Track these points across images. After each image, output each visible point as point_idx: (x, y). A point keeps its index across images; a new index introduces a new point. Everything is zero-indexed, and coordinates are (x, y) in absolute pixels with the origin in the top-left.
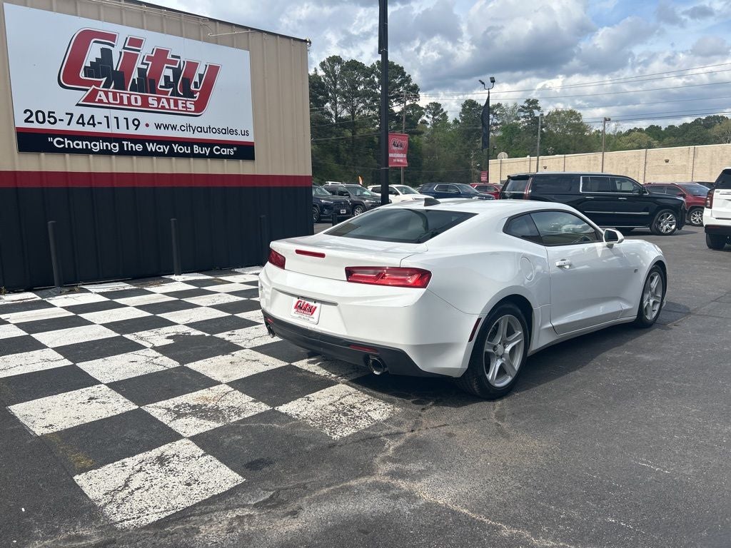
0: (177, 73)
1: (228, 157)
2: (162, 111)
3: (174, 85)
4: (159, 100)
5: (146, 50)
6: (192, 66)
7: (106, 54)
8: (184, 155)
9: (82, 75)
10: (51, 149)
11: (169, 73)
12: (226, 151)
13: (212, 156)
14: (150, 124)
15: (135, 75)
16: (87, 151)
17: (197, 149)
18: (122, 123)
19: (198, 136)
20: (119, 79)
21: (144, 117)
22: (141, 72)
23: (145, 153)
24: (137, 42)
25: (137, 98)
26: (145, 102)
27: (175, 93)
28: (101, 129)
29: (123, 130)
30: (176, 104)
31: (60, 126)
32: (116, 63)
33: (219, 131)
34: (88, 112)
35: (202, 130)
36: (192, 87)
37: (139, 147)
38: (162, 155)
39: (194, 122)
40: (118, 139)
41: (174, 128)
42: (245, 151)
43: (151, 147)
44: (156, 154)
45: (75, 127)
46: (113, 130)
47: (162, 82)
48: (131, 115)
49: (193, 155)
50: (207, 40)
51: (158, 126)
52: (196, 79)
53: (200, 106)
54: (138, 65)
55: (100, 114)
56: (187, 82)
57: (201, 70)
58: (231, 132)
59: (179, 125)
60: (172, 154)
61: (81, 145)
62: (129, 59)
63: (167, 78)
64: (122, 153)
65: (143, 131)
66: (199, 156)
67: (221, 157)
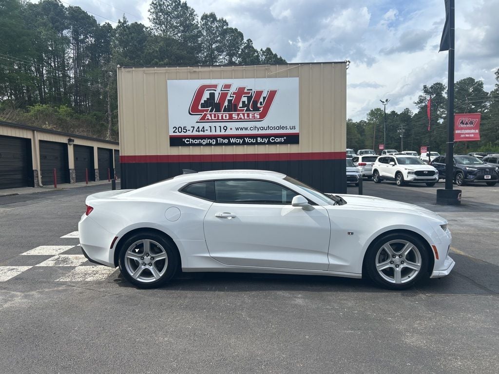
0: (249, 98)
1: (280, 143)
2: (240, 120)
3: (248, 106)
4: (238, 115)
5: (233, 89)
6: (259, 94)
7: (212, 95)
8: (252, 144)
9: (200, 108)
10: (184, 144)
11: (245, 99)
12: (279, 140)
13: (269, 143)
14: (232, 128)
15: (226, 103)
16: (200, 145)
17: (259, 140)
18: (218, 129)
19: (261, 132)
20: (217, 107)
21: (229, 125)
22: (230, 101)
23: (229, 144)
24: (228, 86)
25: (226, 115)
26: (231, 117)
27: (248, 110)
28: (207, 133)
29: (218, 133)
30: (248, 116)
31: (189, 133)
32: (217, 99)
33: (274, 128)
34: (201, 125)
35: (263, 128)
36: (259, 105)
37: (226, 141)
38: (239, 144)
39: (258, 124)
40: (215, 137)
41: (246, 129)
42: (293, 139)
43: (232, 140)
44: (235, 144)
45: (195, 133)
46: (213, 133)
47: (241, 105)
48: (223, 125)
49: (257, 143)
50: (269, 77)
51: (237, 129)
52: (261, 100)
53: (263, 115)
54: (228, 98)
55: (207, 126)
56: (255, 102)
57: (264, 94)
58: (283, 128)
59: (250, 127)
60: (244, 143)
61: (197, 141)
62: (223, 96)
63: (244, 102)
64: (217, 144)
65: (229, 132)
66: (261, 144)
67: (275, 143)
